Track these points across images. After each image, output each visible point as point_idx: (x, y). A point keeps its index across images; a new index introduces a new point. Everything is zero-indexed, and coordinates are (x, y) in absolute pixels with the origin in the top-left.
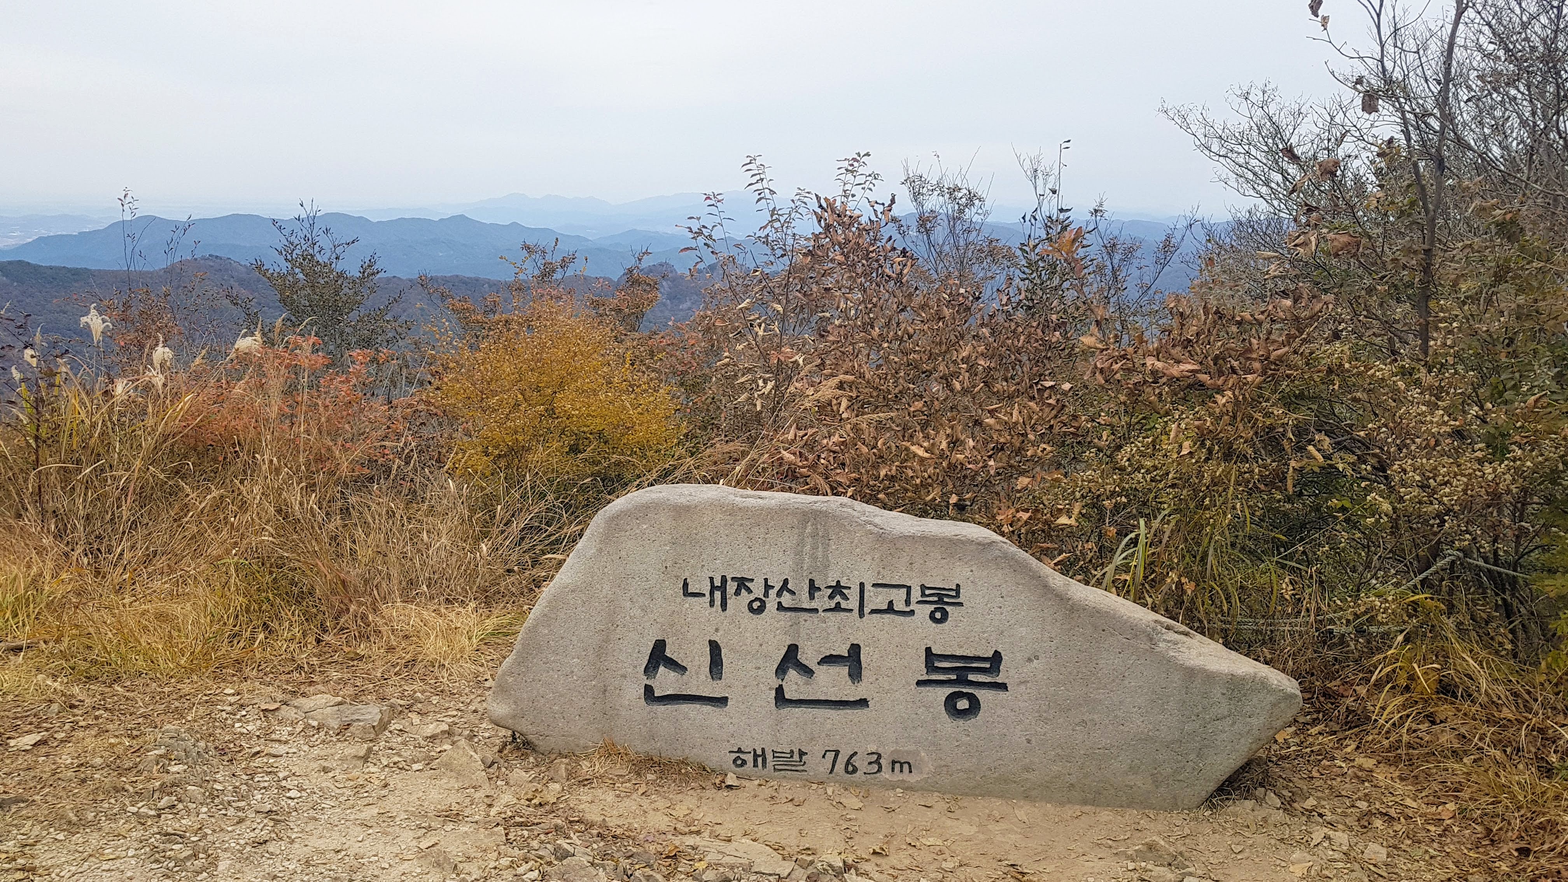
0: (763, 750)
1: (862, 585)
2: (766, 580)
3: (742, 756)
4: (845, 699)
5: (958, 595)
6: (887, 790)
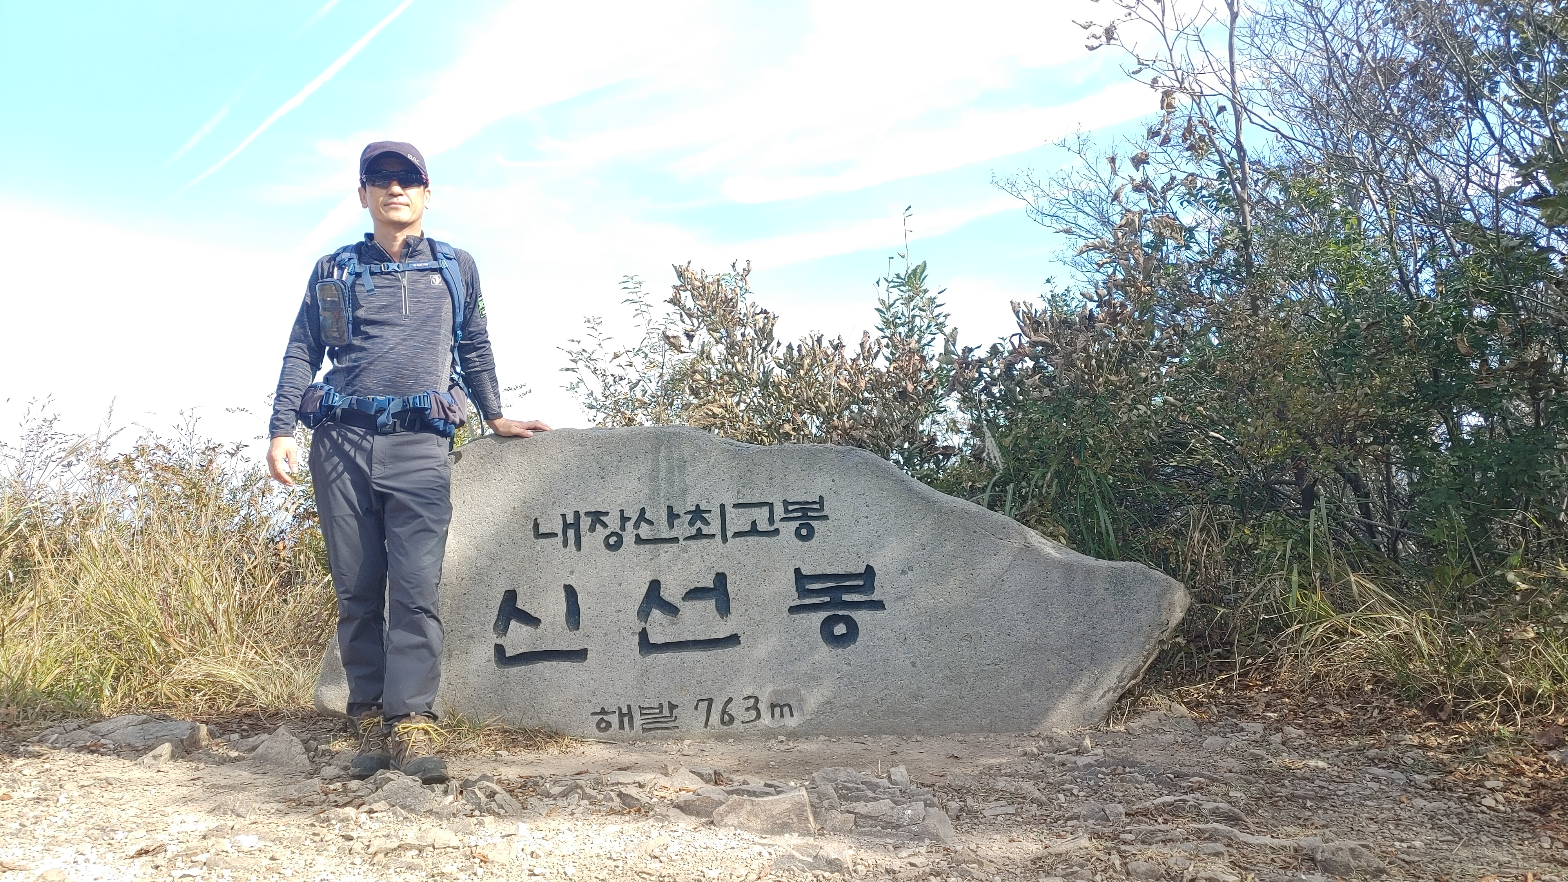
0: (629, 706)
1: (722, 506)
2: (622, 511)
3: (606, 718)
4: (714, 636)
5: (822, 509)
6: (768, 739)
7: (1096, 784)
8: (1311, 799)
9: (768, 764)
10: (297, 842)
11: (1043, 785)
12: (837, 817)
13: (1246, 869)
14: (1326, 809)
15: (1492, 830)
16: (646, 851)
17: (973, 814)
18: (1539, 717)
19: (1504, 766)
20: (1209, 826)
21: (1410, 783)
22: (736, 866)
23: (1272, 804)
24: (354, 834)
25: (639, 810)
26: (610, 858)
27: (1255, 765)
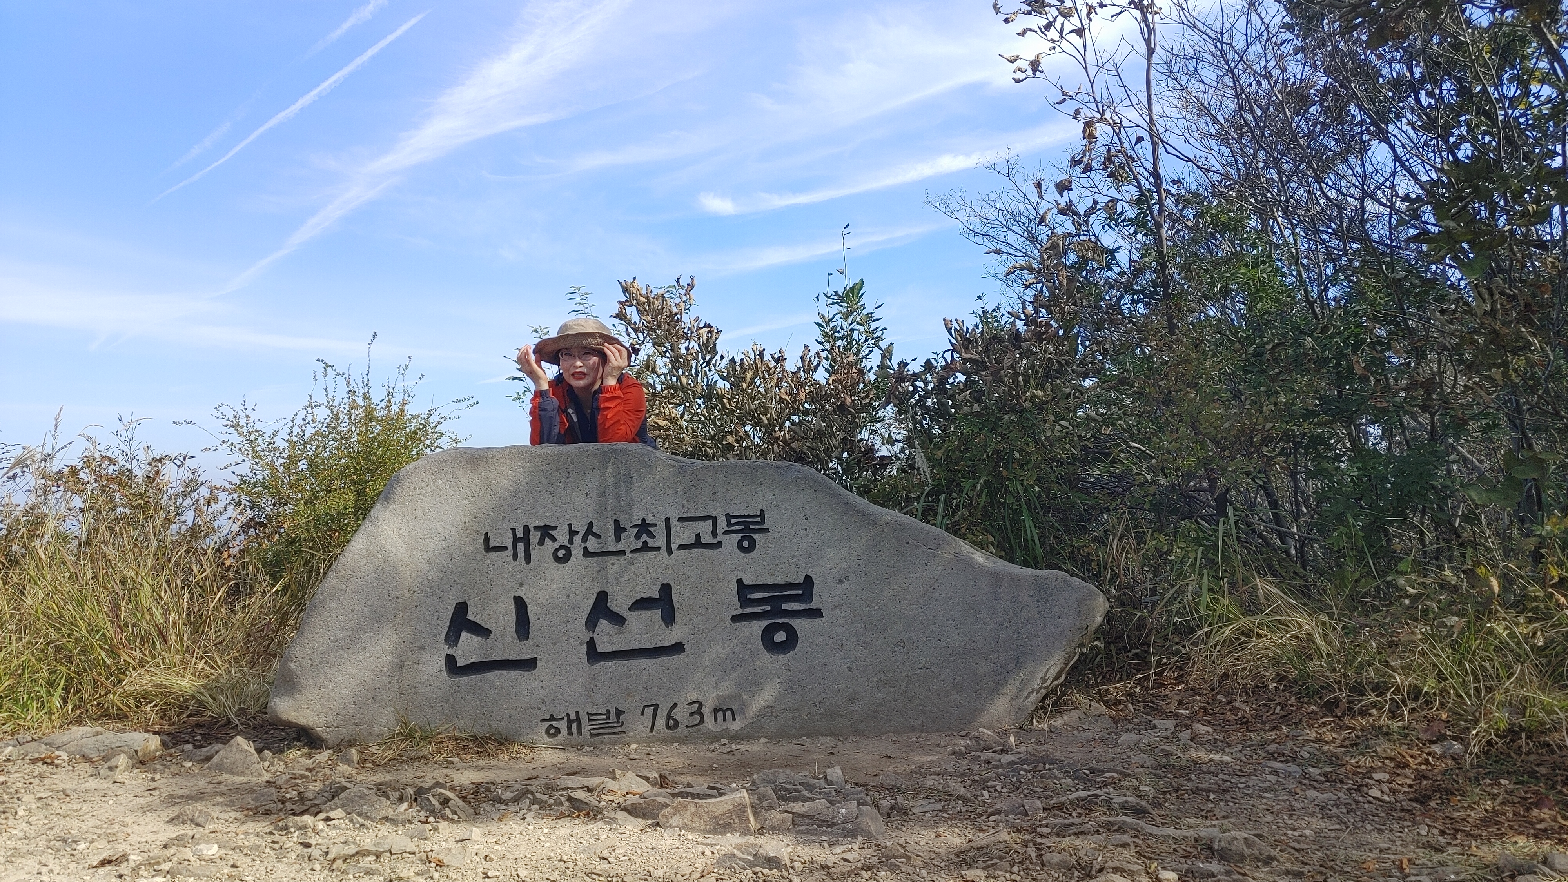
0: (577, 713)
1: (668, 520)
2: (570, 525)
3: (555, 724)
4: (660, 645)
5: (763, 522)
6: (712, 742)
7: (1018, 781)
8: (1214, 792)
9: (711, 766)
10: (257, 850)
11: (969, 782)
12: (776, 816)
13: (1150, 858)
14: (1227, 801)
15: (1376, 819)
16: (595, 853)
17: (903, 812)
18: (1424, 713)
19: (1391, 759)
20: (1118, 819)
21: (1305, 775)
22: (681, 865)
23: (1178, 797)
24: (313, 841)
25: (588, 814)
26: (561, 860)
27: (1164, 760)
